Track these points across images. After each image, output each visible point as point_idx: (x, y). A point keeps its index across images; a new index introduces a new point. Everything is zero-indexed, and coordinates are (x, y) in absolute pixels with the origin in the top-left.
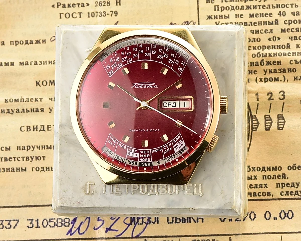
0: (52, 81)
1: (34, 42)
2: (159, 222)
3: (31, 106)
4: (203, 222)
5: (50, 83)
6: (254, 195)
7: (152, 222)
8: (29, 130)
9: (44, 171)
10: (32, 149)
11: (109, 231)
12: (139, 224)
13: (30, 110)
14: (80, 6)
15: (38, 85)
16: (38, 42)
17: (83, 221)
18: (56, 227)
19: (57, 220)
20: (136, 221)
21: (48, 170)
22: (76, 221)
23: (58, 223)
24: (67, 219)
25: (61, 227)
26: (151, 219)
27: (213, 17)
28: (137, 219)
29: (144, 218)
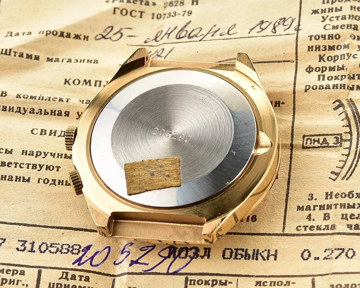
0: (87, 81)
1: (72, 36)
2: (210, 257)
3: (52, 106)
4: (275, 259)
5: (84, 83)
6: (356, 228)
7: (201, 256)
8: (43, 133)
9: (56, 185)
10: (43, 155)
11: (134, 264)
12: (180, 258)
13: (50, 112)
14: (143, 3)
15: (67, 83)
16: (77, 37)
17: (100, 251)
18: (59, 253)
19: (62, 246)
20: (177, 254)
21: (61, 184)
22: (90, 249)
23: (63, 249)
24: (77, 245)
25: (67, 253)
26: (199, 252)
27: (320, 11)
28: (178, 252)
29: (189, 251)
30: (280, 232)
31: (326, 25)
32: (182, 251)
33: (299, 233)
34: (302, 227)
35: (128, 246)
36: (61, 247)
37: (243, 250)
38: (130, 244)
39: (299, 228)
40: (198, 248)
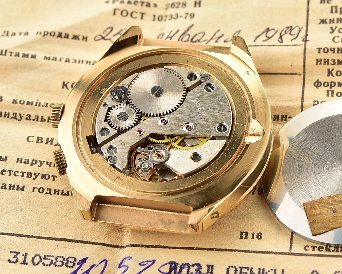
1: (71, 36)
9: (51, 195)
10: (39, 164)
14: (144, 5)
15: (65, 87)
16: (76, 37)
17: (96, 264)
18: (52, 266)
20: (178, 270)
21: (57, 193)
22: (85, 262)
23: (57, 262)
24: (72, 257)
25: (61, 266)
26: (201, 269)
27: (328, 21)
28: (179, 268)
29: (191, 267)
30: (287, 250)
31: (334, 38)
32: (184, 268)
33: (306, 253)
34: (310, 247)
35: (127, 259)
36: (55, 259)
37: (248, 268)
38: (128, 258)
39: (307, 248)
40: (201, 265)
